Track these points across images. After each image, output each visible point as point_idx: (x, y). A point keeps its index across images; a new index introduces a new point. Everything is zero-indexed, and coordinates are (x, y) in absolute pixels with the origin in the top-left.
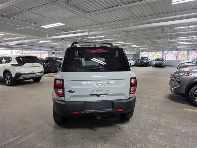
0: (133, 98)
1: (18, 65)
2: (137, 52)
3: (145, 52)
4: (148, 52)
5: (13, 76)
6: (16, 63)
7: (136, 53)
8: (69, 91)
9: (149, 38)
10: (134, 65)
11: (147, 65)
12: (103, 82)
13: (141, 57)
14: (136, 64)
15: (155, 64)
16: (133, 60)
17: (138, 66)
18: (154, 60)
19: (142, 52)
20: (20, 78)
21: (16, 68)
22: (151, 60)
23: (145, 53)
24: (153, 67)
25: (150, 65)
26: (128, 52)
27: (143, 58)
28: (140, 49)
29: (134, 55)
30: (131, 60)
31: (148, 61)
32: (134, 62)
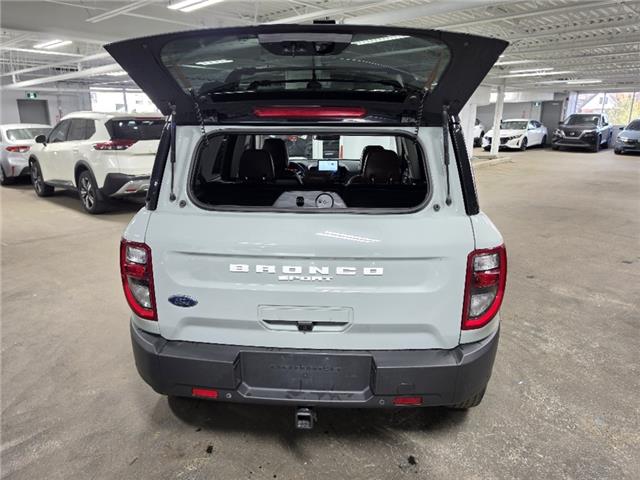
0: (479, 347)
1: (114, 147)
2: (556, 94)
3: (589, 95)
4: (601, 95)
5: (101, 184)
6: (107, 140)
7: (550, 97)
8: (174, 300)
9: (611, 38)
10: (539, 142)
11: (592, 144)
12: (325, 270)
13: (570, 110)
14: (548, 142)
15: (629, 143)
16: (538, 126)
17: (557, 149)
18: (626, 124)
19: (578, 92)
20: (120, 192)
21: (106, 156)
22: (610, 125)
23: (592, 98)
24: (618, 152)
25: (605, 147)
26: (521, 93)
27: (577, 119)
28: (569, 82)
29: (544, 104)
30: (530, 126)
31: (600, 129)
32: (543, 131)
